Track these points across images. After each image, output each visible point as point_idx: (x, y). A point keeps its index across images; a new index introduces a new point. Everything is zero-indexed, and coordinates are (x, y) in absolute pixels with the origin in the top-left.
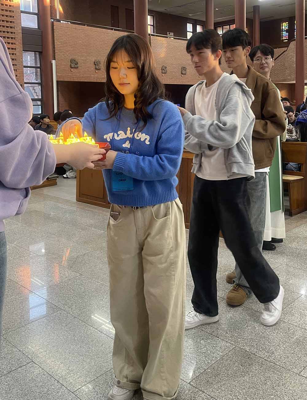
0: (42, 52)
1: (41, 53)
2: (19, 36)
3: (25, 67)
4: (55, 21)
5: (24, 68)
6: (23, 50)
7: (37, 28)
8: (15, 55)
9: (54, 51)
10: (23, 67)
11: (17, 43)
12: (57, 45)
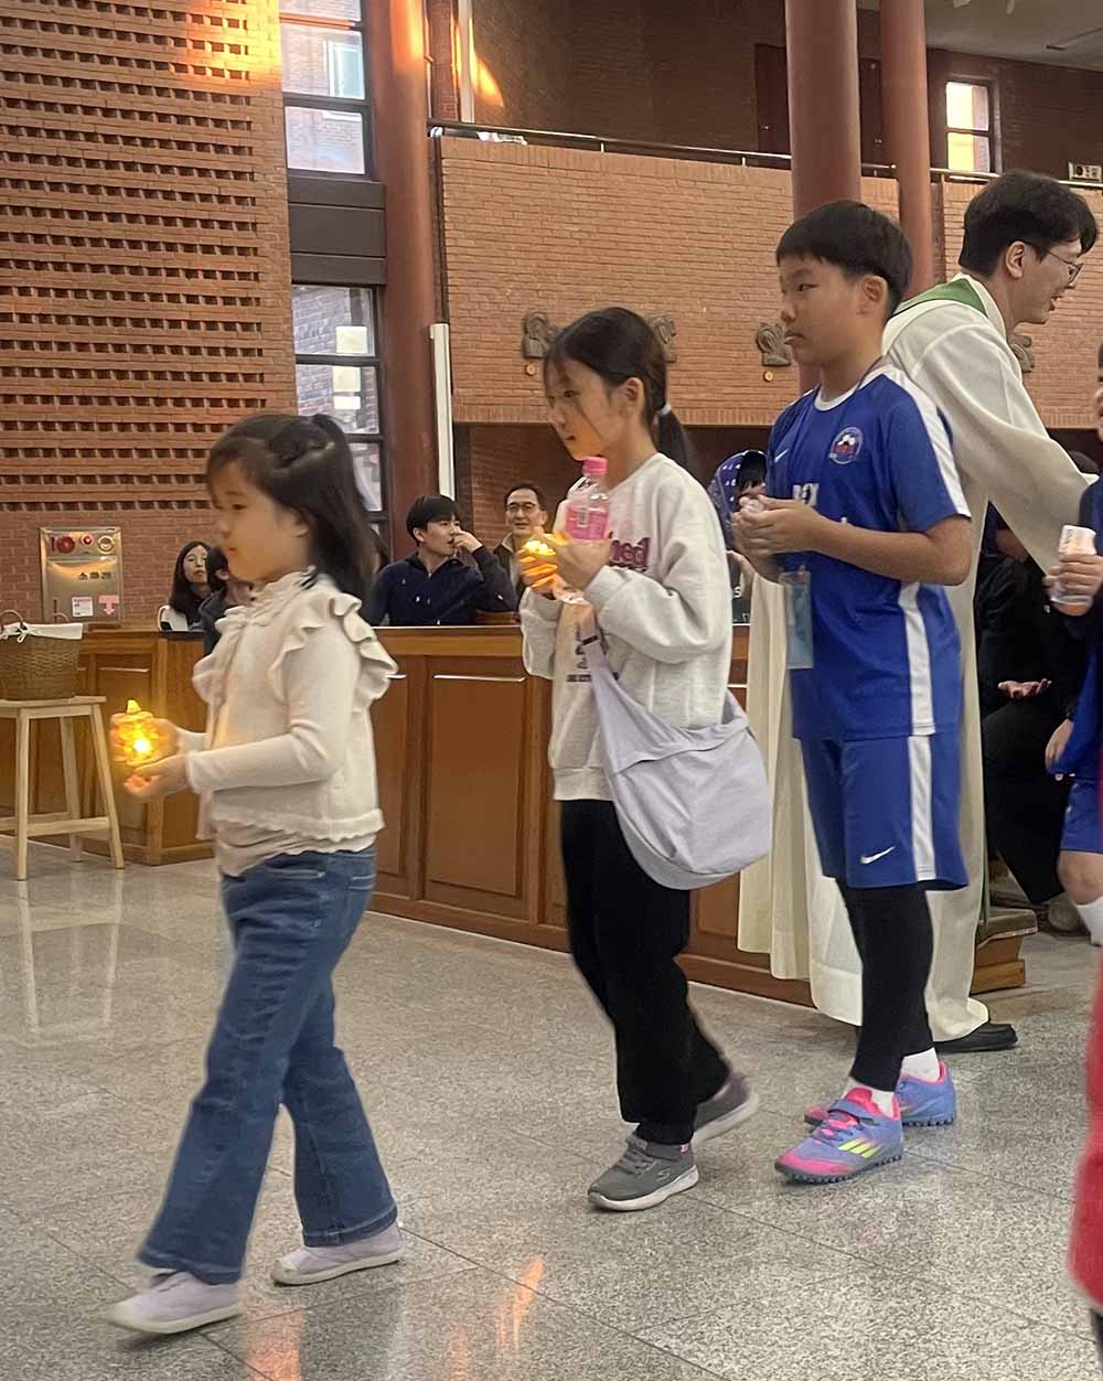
0: (383, 286)
1: (377, 290)
2: (275, 216)
3: (303, 360)
4: (450, 135)
5: (299, 367)
6: (293, 282)
7: (362, 172)
8: (258, 305)
9: (444, 278)
10: (294, 359)
11: (266, 247)
12: (455, 250)
